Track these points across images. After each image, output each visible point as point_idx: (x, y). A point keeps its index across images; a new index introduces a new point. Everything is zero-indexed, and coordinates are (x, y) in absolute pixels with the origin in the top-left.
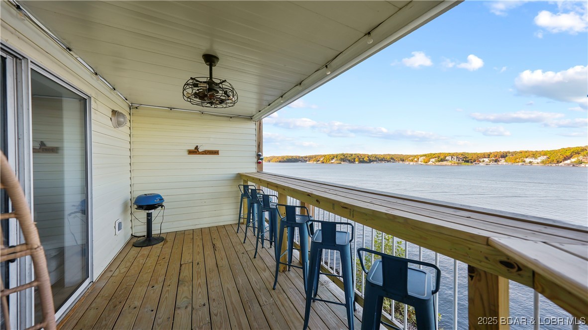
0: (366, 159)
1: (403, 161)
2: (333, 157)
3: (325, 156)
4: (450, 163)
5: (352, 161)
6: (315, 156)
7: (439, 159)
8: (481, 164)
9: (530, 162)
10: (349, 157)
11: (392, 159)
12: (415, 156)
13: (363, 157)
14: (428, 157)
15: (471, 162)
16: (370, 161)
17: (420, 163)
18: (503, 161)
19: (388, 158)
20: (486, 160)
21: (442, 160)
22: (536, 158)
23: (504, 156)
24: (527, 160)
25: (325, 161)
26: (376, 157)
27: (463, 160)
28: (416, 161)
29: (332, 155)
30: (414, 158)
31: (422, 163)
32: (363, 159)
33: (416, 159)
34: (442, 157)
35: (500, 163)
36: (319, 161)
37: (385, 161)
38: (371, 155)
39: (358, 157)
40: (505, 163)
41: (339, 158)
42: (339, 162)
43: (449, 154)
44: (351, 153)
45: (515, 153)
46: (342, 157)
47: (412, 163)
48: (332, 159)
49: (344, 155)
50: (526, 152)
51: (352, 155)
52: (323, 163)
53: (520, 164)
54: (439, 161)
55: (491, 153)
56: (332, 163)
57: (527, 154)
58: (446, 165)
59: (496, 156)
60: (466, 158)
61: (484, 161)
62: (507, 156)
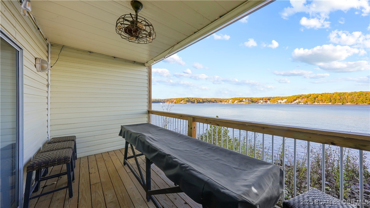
0: (201, 101)
1: (221, 102)
2: (182, 100)
3: (177, 99)
4: (244, 103)
5: (193, 102)
6: (171, 99)
7: (240, 101)
8: (259, 103)
9: (280, 102)
10: (191, 99)
11: (215, 101)
12: (228, 99)
13: (199, 100)
14: (234, 99)
15: (255, 102)
16: (203, 102)
17: (230, 103)
18: (269, 101)
19: (213, 100)
20: (261, 101)
21: (241, 101)
22: (282, 100)
23: (269, 99)
24: (279, 101)
25: (177, 102)
26: (206, 100)
27: (251, 101)
28: (228, 102)
29: (181, 98)
30: (226, 100)
31: (231, 103)
32: (199, 101)
33: (228, 101)
34: (241, 100)
35: (267, 103)
36: (173, 102)
37: (211, 102)
38: (204, 99)
39: (196, 99)
40: (269, 103)
41: (185, 100)
42: (185, 102)
43: (244, 98)
44: (193, 97)
45: (274, 98)
46: (187, 100)
47: (226, 103)
48: (181, 101)
49: (188, 99)
50: (279, 97)
51: (193, 98)
52: (176, 103)
53: (276, 103)
54: (239, 102)
55: (263, 98)
56: (181, 103)
57: (279, 98)
58: (243, 104)
59: (265, 99)
60: (252, 100)
61: (260, 102)
62: (270, 99)
